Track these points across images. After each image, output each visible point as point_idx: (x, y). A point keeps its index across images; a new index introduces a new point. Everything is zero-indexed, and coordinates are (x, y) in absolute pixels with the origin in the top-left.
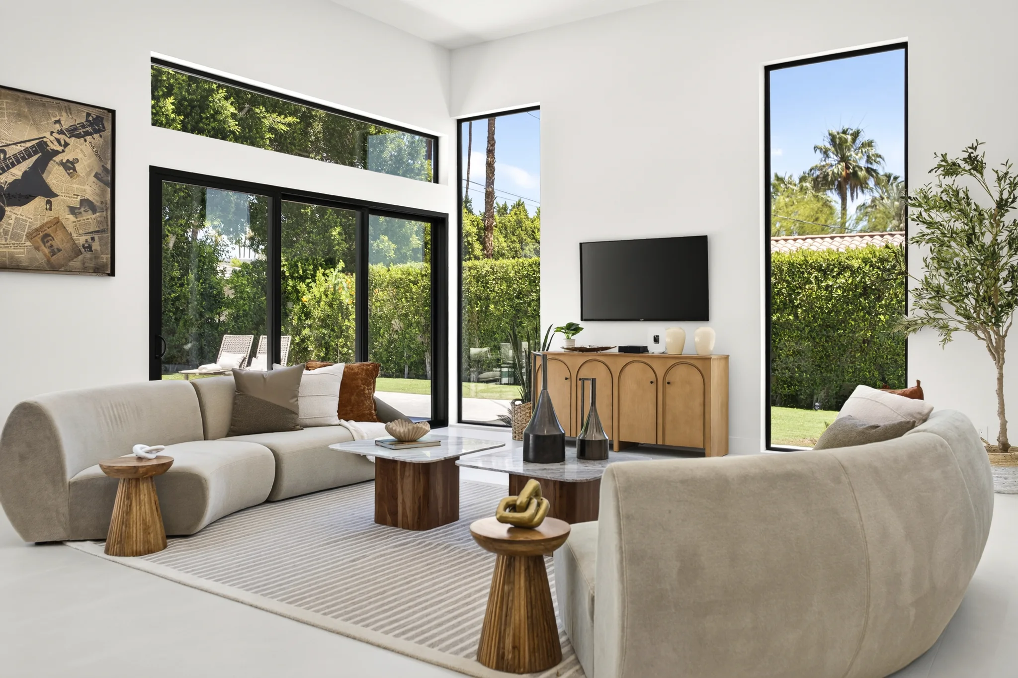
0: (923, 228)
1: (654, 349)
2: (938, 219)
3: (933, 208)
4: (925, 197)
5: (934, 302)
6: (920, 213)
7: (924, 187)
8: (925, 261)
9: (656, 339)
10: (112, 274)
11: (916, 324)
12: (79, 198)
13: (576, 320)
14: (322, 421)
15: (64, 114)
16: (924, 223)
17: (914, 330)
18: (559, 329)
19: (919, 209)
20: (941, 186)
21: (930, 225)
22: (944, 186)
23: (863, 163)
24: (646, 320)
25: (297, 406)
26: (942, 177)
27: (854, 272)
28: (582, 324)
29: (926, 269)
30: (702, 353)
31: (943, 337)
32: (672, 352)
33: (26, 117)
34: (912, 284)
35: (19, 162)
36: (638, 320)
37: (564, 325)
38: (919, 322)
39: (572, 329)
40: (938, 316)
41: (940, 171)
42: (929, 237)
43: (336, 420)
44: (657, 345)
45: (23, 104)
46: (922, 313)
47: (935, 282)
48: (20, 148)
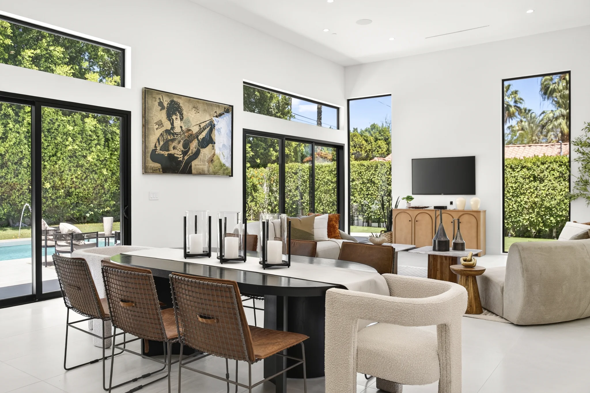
0: (580, 155)
1: (450, 207)
2: (587, 152)
3: (583, 146)
4: (581, 141)
5: (583, 187)
6: (578, 149)
7: (580, 137)
8: (579, 168)
9: (451, 203)
10: (232, 176)
11: (575, 196)
12: (222, 144)
13: (410, 194)
14: (321, 239)
15: (217, 108)
16: (580, 153)
17: (574, 199)
18: (404, 199)
19: (578, 147)
20: (586, 136)
21: (583, 154)
22: (588, 136)
23: (512, 103)
24: (444, 194)
25: (313, 232)
26: (587, 132)
27: (529, 169)
28: (413, 196)
29: (579, 172)
30: (474, 209)
31: (587, 202)
32: (460, 208)
33: (206, 111)
34: (573, 179)
35: (204, 130)
36: (440, 194)
37: (406, 197)
38: (576, 195)
39: (409, 198)
40: (585, 193)
41: (586, 130)
42: (582, 159)
43: (327, 239)
44: (451, 206)
45: (206, 106)
46: (578, 192)
47: (584, 178)
48: (204, 124)
